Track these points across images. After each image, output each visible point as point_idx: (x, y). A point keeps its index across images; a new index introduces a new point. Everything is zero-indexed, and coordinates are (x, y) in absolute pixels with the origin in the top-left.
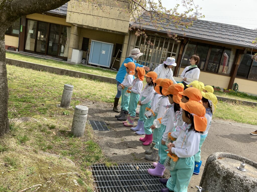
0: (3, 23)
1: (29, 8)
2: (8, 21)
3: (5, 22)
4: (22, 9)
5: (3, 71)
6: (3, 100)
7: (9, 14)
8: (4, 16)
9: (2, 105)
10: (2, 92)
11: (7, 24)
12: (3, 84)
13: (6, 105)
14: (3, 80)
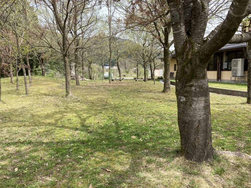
0: (198, 66)
1: (209, 49)
2: (201, 63)
3: (199, 65)
4: (206, 51)
5: (204, 104)
6: (203, 130)
7: (200, 58)
8: (198, 60)
9: (203, 135)
10: (203, 123)
11: (202, 66)
12: (204, 116)
13: (206, 135)
14: (204, 112)
